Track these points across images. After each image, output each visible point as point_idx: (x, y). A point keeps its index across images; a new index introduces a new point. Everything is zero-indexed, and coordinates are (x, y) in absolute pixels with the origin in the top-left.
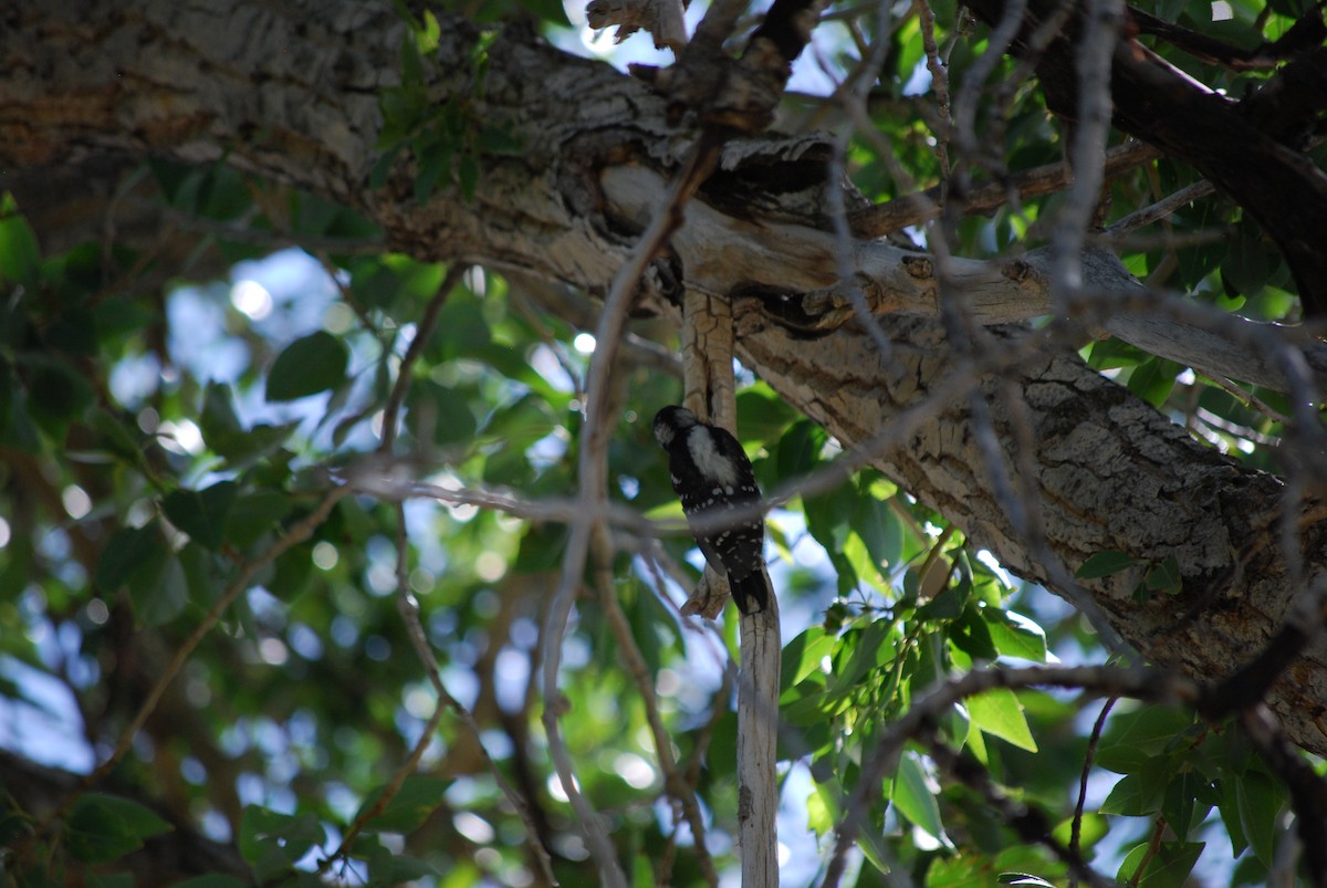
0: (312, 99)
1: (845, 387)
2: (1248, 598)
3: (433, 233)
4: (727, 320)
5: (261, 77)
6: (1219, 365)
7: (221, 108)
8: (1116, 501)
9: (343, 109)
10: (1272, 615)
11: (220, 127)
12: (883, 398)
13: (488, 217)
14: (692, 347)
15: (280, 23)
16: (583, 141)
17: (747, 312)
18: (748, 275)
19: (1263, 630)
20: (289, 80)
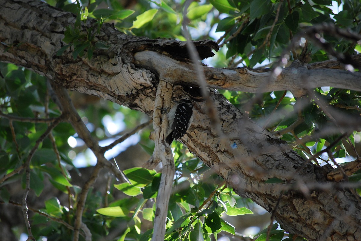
0: (40, 35)
1: (197, 129)
2: (317, 197)
3: (71, 77)
4: (171, 91)
5: (24, 27)
6: (348, 83)
7: (9, 37)
8: (279, 167)
9: (50, 38)
10: (324, 203)
11: (7, 43)
12: (209, 133)
13: (91, 72)
14: (159, 95)
15: (34, 13)
16: (131, 44)
17: (178, 90)
18: (181, 79)
19: (320, 208)
20: (34, 28)
